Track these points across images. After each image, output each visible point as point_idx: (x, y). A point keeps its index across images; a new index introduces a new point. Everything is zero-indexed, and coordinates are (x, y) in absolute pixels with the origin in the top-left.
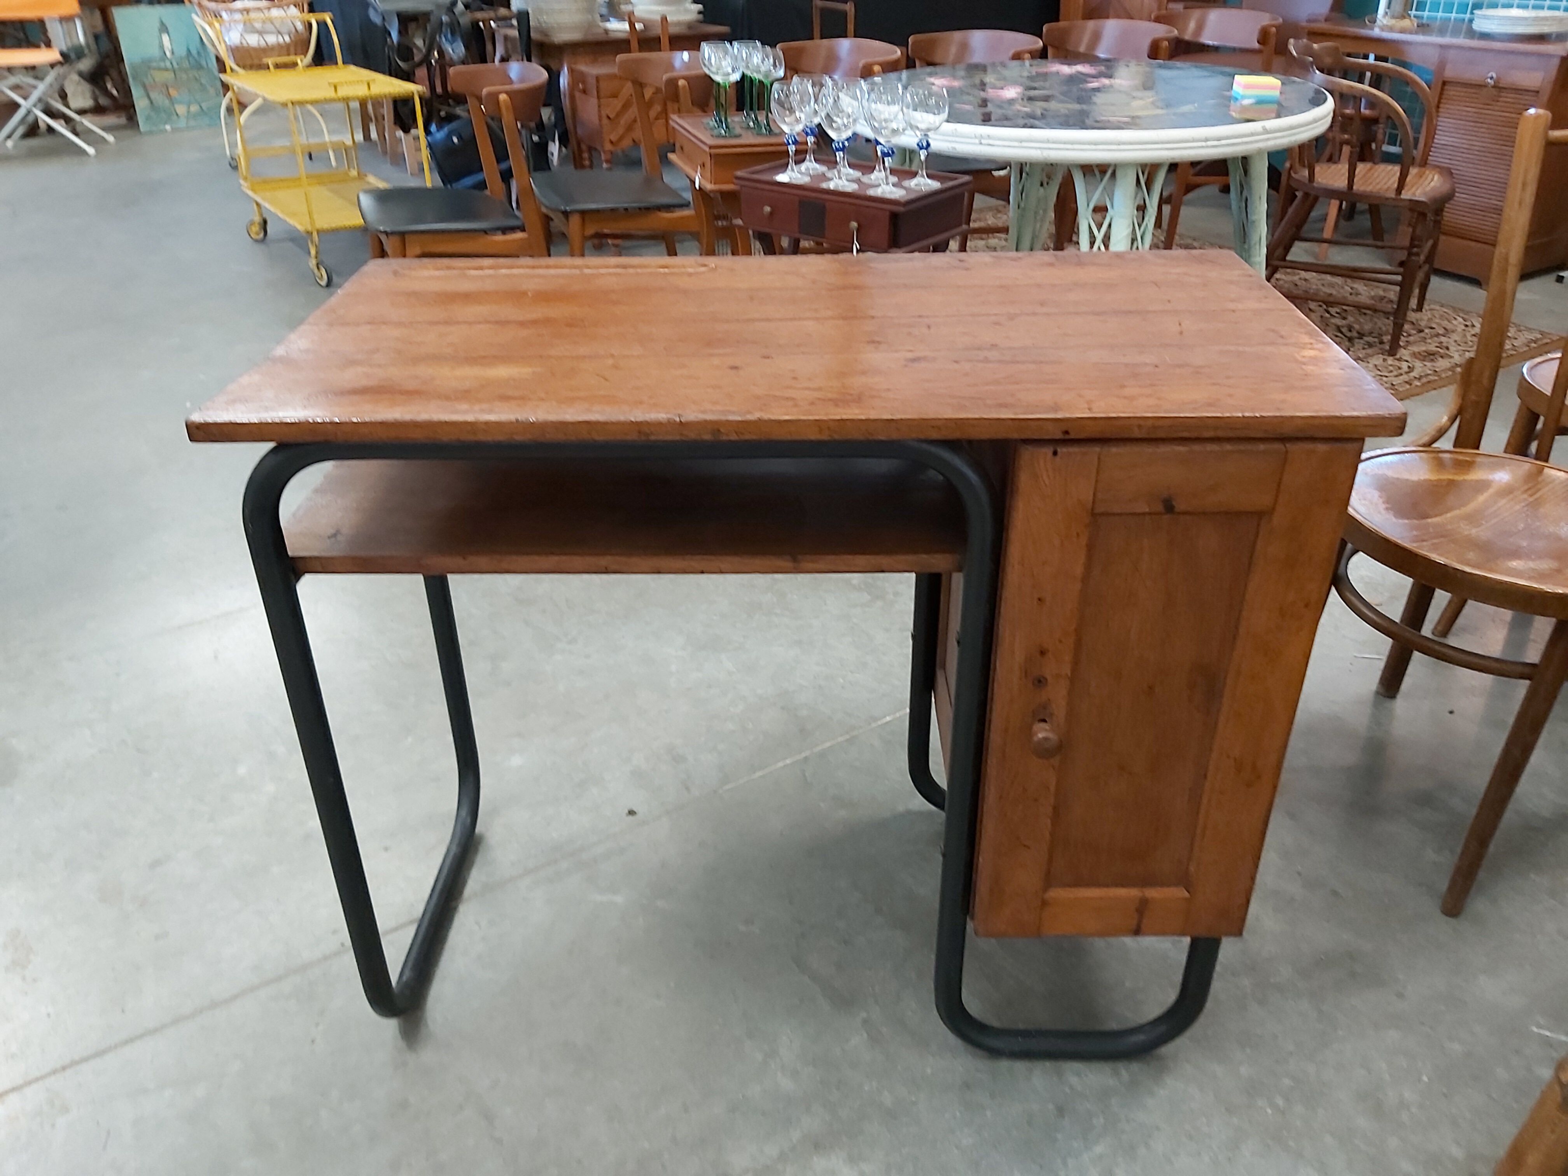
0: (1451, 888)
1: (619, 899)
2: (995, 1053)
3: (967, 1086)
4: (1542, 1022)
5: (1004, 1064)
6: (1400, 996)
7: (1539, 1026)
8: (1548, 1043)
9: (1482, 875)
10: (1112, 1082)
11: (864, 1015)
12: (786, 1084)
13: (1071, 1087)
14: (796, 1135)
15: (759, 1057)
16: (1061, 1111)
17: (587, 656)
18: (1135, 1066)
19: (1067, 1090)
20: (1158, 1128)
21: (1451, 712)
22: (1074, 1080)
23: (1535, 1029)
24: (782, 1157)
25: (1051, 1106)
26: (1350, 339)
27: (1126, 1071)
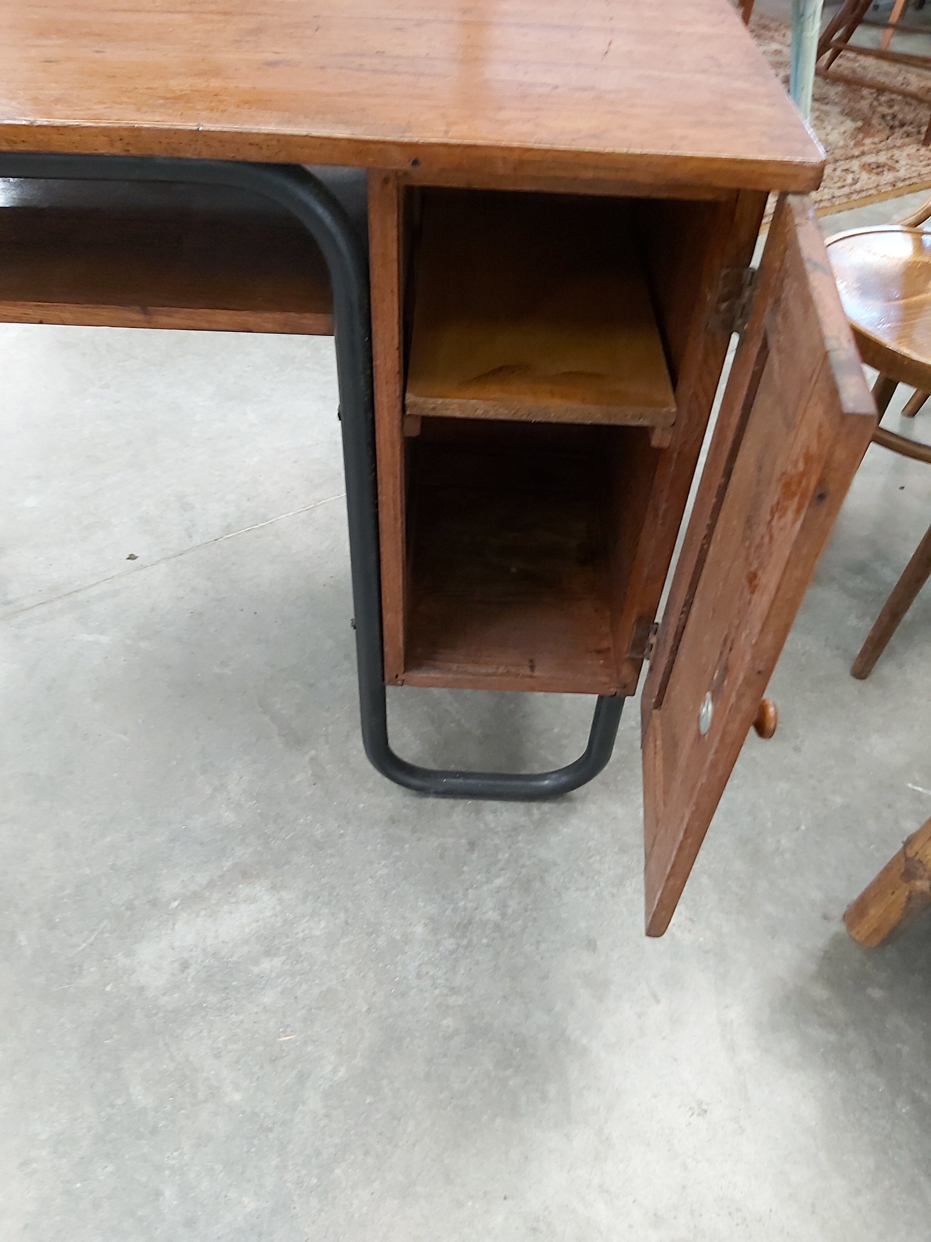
0: (863, 652)
1: (105, 639)
2: (422, 792)
3: (393, 821)
4: (918, 778)
5: (431, 801)
6: (797, 749)
7: (915, 783)
8: (918, 797)
9: (894, 640)
10: (523, 820)
11: (313, 753)
12: (229, 817)
13: (486, 825)
14: (227, 864)
15: (208, 791)
16: (472, 845)
17: (117, 402)
18: (547, 807)
19: (482, 826)
20: (555, 864)
21: (902, 488)
22: (490, 818)
23: (910, 785)
24: (211, 884)
25: (464, 841)
26: (892, 128)
27: (538, 809)
